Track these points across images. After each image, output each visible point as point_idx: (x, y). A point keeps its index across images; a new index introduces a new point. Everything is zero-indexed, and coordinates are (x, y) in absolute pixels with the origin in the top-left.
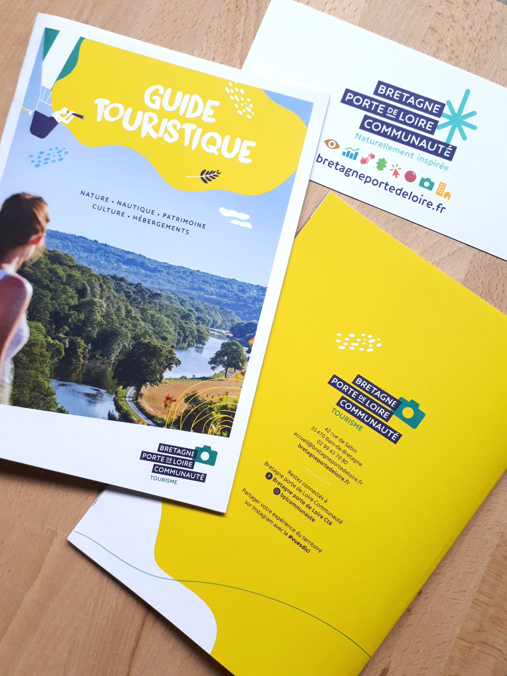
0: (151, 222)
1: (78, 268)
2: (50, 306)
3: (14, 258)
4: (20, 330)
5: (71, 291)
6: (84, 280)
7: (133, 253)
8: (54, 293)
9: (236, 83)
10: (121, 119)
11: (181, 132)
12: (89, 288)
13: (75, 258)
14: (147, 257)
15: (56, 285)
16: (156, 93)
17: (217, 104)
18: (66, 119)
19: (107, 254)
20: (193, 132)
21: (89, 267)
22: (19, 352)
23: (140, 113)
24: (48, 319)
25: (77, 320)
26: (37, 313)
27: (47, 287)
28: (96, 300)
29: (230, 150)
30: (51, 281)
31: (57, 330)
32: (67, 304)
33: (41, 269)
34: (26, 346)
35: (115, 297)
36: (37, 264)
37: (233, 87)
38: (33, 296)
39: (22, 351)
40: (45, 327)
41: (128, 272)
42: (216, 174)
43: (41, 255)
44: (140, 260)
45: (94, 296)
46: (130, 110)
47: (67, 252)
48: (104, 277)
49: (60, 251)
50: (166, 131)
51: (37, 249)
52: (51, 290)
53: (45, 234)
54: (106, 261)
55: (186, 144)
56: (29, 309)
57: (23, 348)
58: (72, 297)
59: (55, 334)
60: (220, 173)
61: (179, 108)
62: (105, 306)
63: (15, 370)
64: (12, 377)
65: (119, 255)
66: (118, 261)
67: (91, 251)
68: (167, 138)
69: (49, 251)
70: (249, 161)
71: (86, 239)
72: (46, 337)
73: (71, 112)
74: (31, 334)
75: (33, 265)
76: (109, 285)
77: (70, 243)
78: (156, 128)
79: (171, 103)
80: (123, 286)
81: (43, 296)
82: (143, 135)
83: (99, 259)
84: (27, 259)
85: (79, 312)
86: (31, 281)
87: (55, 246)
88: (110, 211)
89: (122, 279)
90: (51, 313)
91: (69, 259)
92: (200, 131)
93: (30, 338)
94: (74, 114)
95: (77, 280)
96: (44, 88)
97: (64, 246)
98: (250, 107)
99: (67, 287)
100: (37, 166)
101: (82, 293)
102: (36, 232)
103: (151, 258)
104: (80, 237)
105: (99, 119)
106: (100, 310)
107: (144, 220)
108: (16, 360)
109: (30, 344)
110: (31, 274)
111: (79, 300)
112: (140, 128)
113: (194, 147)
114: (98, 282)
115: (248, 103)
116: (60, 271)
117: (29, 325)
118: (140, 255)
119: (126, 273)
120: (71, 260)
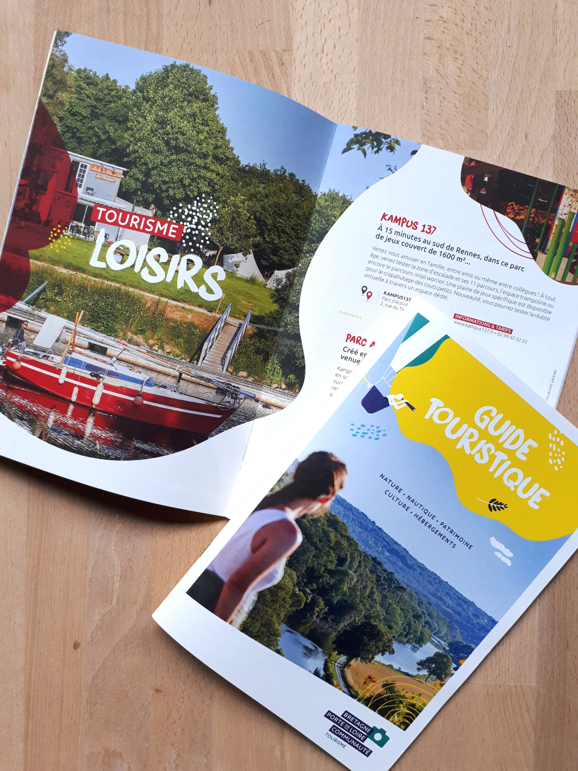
0: (428, 525)
1: (349, 539)
2: (310, 561)
3: (299, 506)
4: (276, 572)
5: (333, 556)
6: (348, 551)
7: (400, 545)
8: (318, 552)
9: (561, 433)
10: (447, 424)
11: (492, 458)
12: (349, 560)
13: (350, 530)
14: (410, 553)
15: (322, 546)
16: (488, 413)
17: (535, 445)
18: (398, 405)
19: (377, 537)
20: (503, 462)
21: (357, 542)
22: (267, 589)
23: (465, 426)
24: (303, 571)
25: (327, 583)
26: (296, 563)
27: (314, 545)
28: (350, 572)
29: (525, 491)
30: (320, 541)
31: (306, 585)
32: (325, 566)
33: (317, 526)
34: (274, 586)
35: (367, 576)
36: (315, 521)
37: (556, 436)
38: (300, 547)
39: (269, 589)
40: (298, 577)
41: (388, 560)
42: (503, 506)
43: (322, 514)
44: (403, 553)
45: (350, 568)
46: (458, 419)
47: (345, 521)
48: (366, 555)
49: (340, 518)
50: (480, 451)
51: (321, 507)
52: (316, 548)
53: (333, 498)
54: (375, 543)
55: (491, 470)
56: (291, 556)
57: (271, 587)
58: (331, 562)
59: (303, 587)
60: (507, 507)
61: (500, 435)
62: (355, 580)
63: (256, 603)
64: (251, 608)
65: (387, 542)
66: (384, 546)
67: (366, 529)
68: (477, 458)
69: (330, 514)
70: (537, 507)
71: (366, 517)
72: (294, 586)
73: (405, 401)
74: (283, 578)
75: (312, 520)
76: (367, 564)
77: (351, 515)
78: (473, 445)
79: (496, 428)
80: (378, 569)
81: (308, 550)
82: (459, 446)
83: (369, 539)
84: (310, 513)
85: (332, 576)
86: (304, 533)
87: (338, 511)
88: (398, 501)
89: (380, 564)
90: (307, 568)
91: (344, 528)
92: (509, 463)
93: (281, 581)
94: (406, 403)
95: (342, 548)
96: (391, 368)
97: (345, 515)
98: (561, 461)
99: (332, 551)
100: (354, 435)
101: (341, 561)
102: (327, 493)
103: (413, 555)
104: (363, 513)
105: (427, 417)
106: (349, 581)
107: (423, 521)
108: (261, 595)
109: (278, 587)
110: (306, 527)
111: (336, 566)
112: (459, 439)
113: (495, 476)
114: (359, 558)
115: (562, 456)
116: (332, 536)
117: (285, 569)
118: (405, 549)
119: (386, 560)
120: (346, 530)
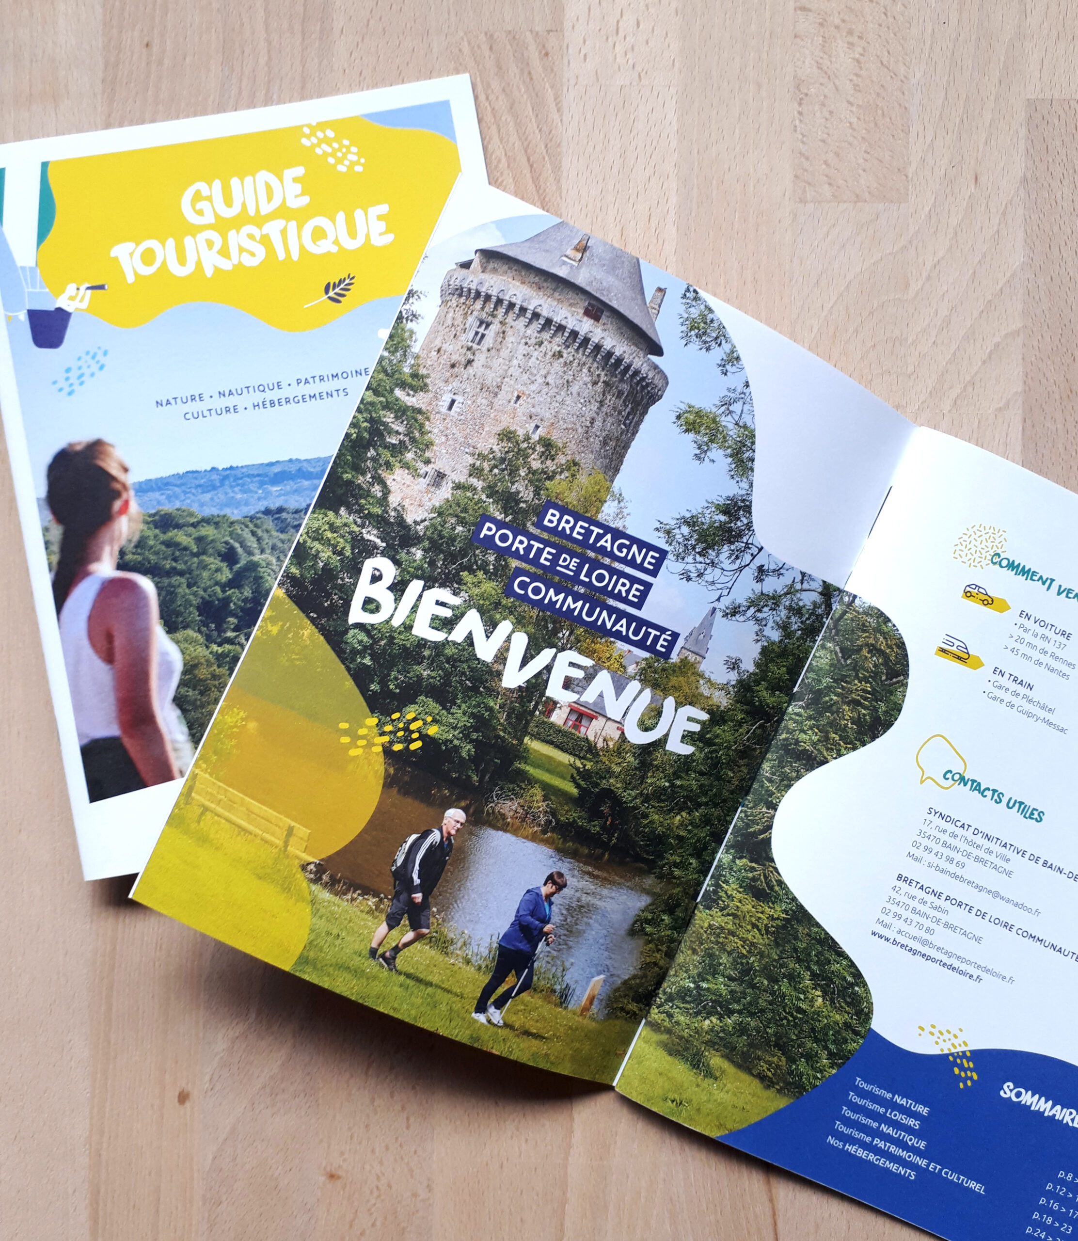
0: (283, 401)
1: (207, 521)
2: (191, 597)
3: (101, 549)
4: (164, 654)
5: (214, 562)
6: (224, 536)
7: (277, 462)
8: (188, 576)
9: (314, 124)
10: (164, 262)
11: (265, 240)
12: (237, 545)
13: (195, 508)
14: (302, 458)
15: (186, 563)
16: (198, 197)
17: (300, 171)
18: (81, 301)
19: (240, 482)
20: (284, 232)
21: (222, 513)
22: (178, 687)
23: (188, 241)
24: (198, 618)
25: (243, 601)
26: (177, 617)
27: (174, 572)
28: (257, 558)
29: (353, 234)
30: (175, 560)
31: (220, 629)
32: (217, 583)
33: (151, 548)
34: (184, 673)
35: (283, 542)
36: (141, 544)
37: (313, 133)
38: (159, 595)
40: (199, 631)
41: (284, 495)
42: (347, 281)
43: (142, 526)
44: (293, 469)
45: (250, 553)
46: (171, 243)
47: (178, 505)
48: (252, 518)
49: (168, 508)
50: (241, 250)
51: (130, 520)
52: (181, 574)
53: (132, 493)
54: (244, 492)
55: (281, 256)
56: (162, 617)
57: (181, 679)
58: (218, 570)
59: (219, 636)
60: (353, 278)
61: (244, 205)
62: (274, 561)
64: (185, 729)
65: (258, 475)
66: (262, 484)
67: (214, 488)
68: (249, 261)
69: (150, 516)
70: (390, 237)
71: (197, 472)
72: (207, 647)
73: (83, 288)
74: (183, 652)
75: (136, 547)
76: (265, 527)
77: (176, 489)
78: (224, 252)
79: (228, 202)
80: (286, 519)
81: (174, 586)
82: (209, 272)
83: (232, 495)
84: (123, 542)
85: (239, 587)
86: (145, 572)
87: (155, 503)
88: (213, 412)
89: (280, 510)
90: (198, 608)
91: (185, 514)
92: (292, 226)
93: (184, 658)
94: (88, 288)
95: (213, 541)
96: (23, 268)
97: (169, 498)
98: (354, 153)
99: (204, 557)
100: (70, 393)
101: (230, 557)
102: (117, 495)
103: (309, 457)
104: (187, 472)
105: (131, 279)
106: (269, 571)
107: (272, 403)
109: (190, 669)
110: (139, 562)
111: (231, 569)
112: (199, 264)
113: (295, 256)
114: (247, 530)
115: (348, 148)
116: (181, 537)
117: (173, 639)
118: (291, 461)
119: (283, 498)
120: (191, 515)
